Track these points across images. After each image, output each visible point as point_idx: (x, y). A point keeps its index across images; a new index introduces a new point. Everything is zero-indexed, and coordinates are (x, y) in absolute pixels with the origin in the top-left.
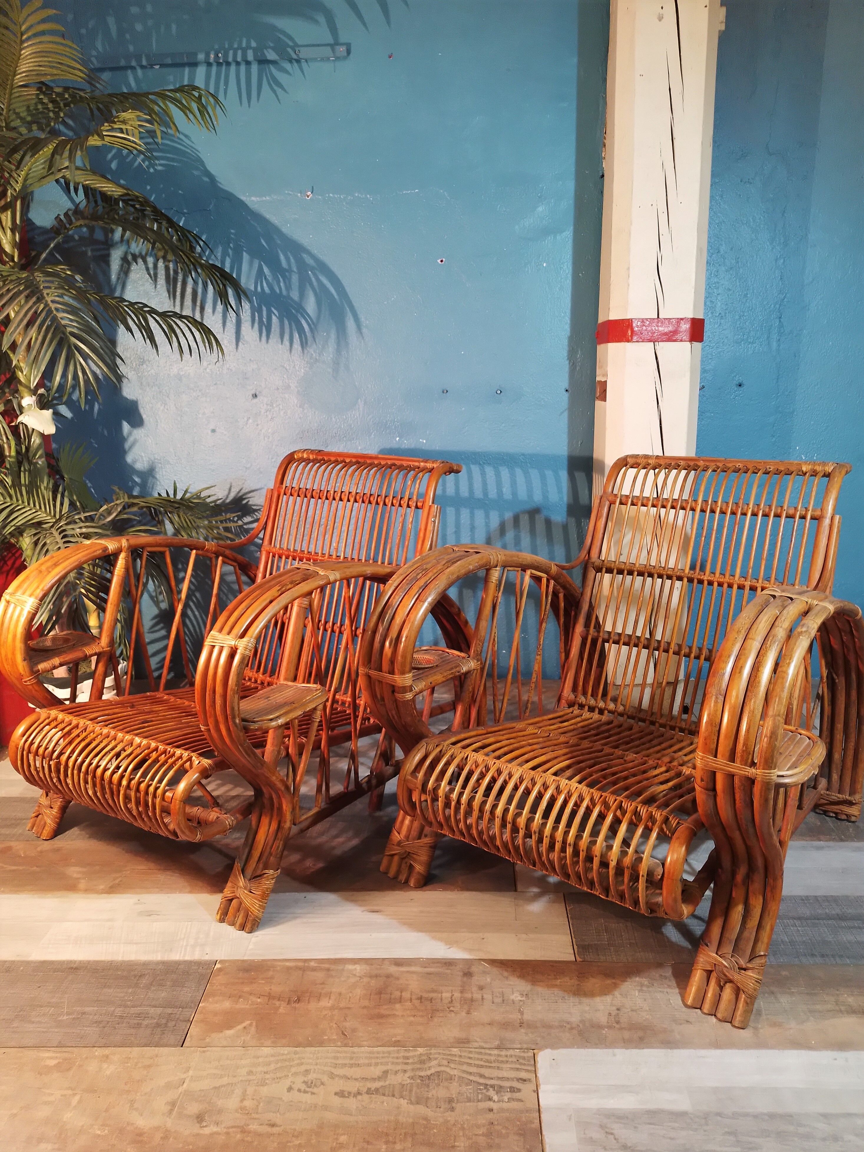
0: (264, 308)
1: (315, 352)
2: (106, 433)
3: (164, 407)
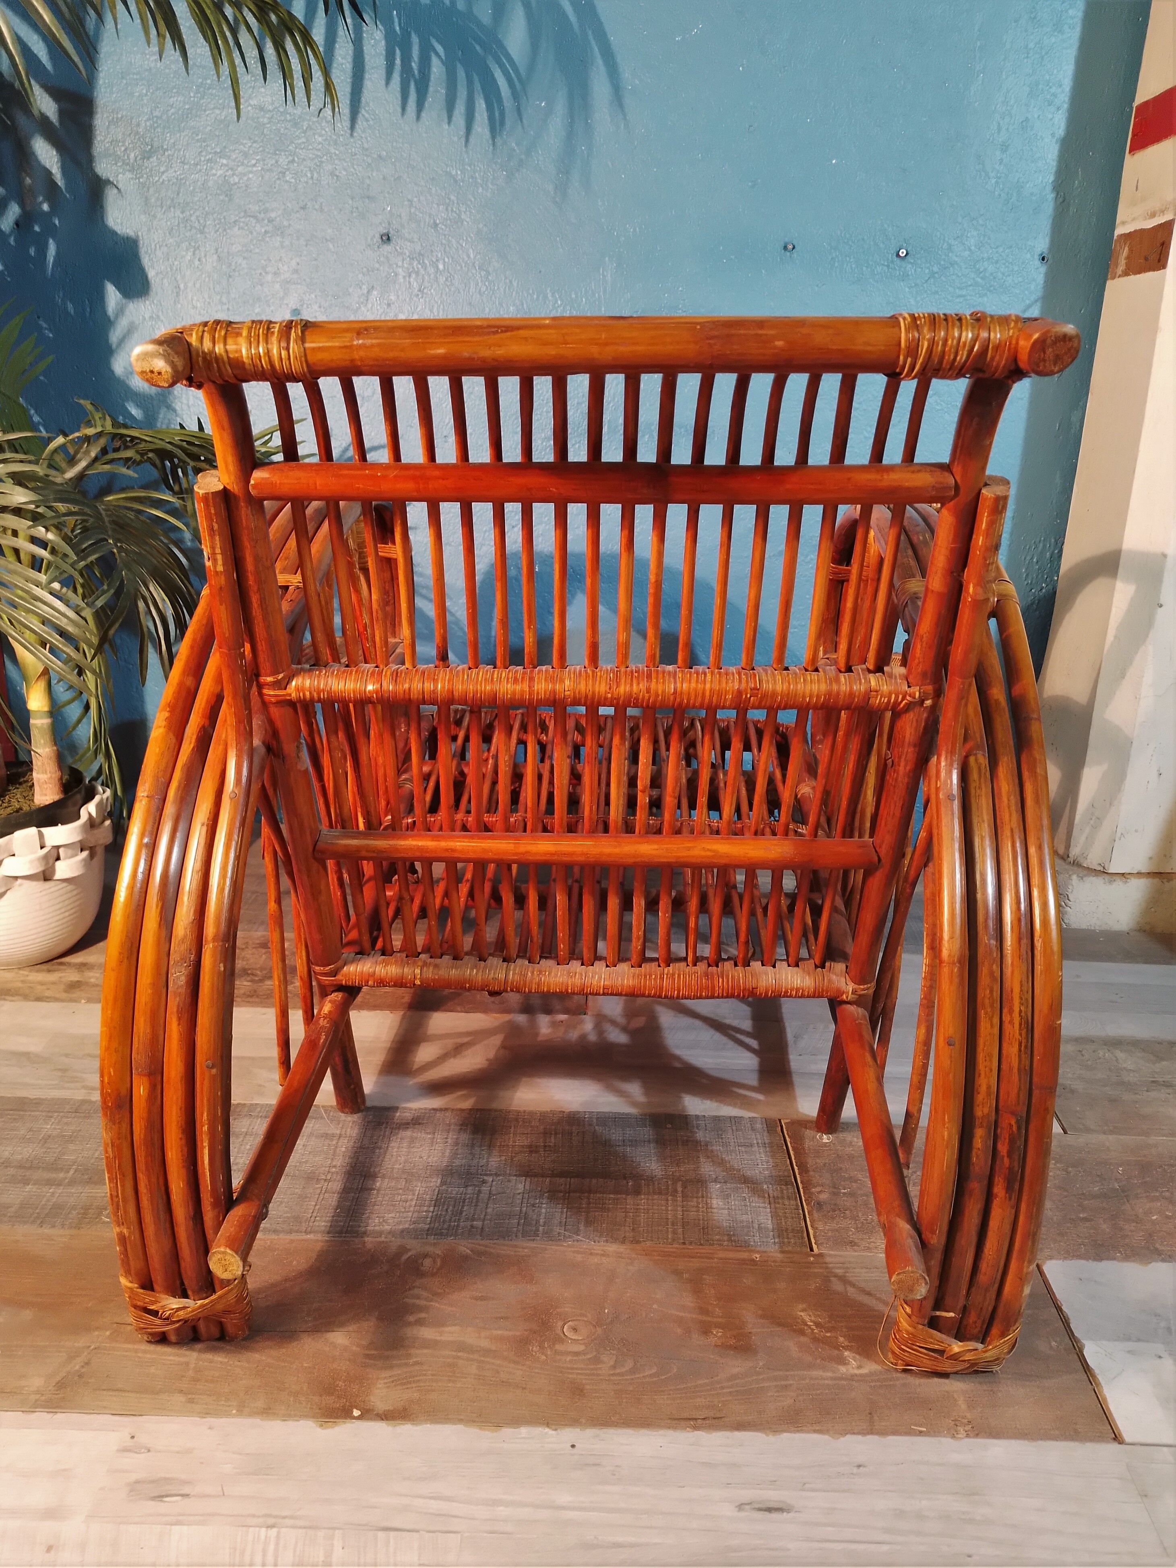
0: (415, 39)
1: (517, 145)
2: (70, 306)
3: (194, 254)
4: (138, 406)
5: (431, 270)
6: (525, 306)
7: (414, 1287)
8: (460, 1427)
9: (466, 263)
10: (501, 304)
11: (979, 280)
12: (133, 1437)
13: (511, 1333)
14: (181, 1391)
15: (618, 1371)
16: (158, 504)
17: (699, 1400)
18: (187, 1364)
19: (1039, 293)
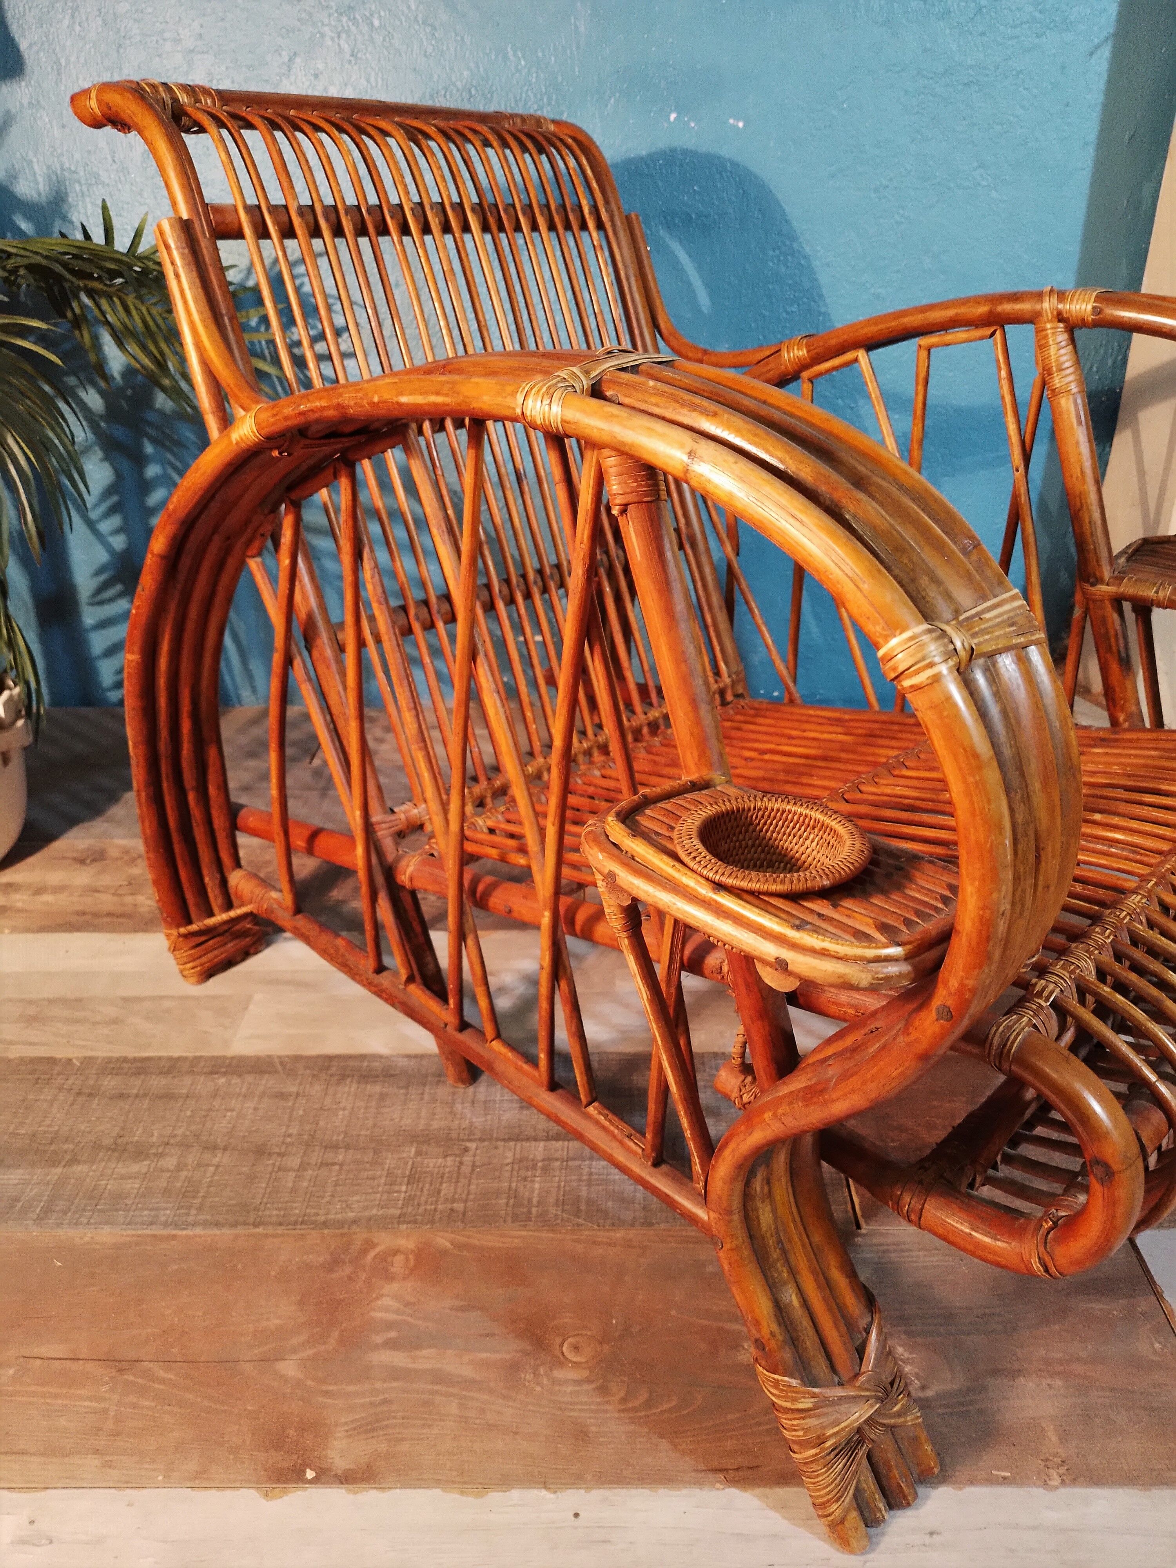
3: (73, 17)
4: (28, 218)
5: (365, 28)
6: (481, 69)
7: (382, 1296)
8: (437, 1492)
9: (406, 17)
10: (451, 68)
11: (1037, 15)
12: (32, 1522)
13: (498, 1356)
14: (97, 1451)
15: (630, 1405)
16: (24, 332)
17: (729, 1442)
18: (106, 1411)
19: (1111, 29)
